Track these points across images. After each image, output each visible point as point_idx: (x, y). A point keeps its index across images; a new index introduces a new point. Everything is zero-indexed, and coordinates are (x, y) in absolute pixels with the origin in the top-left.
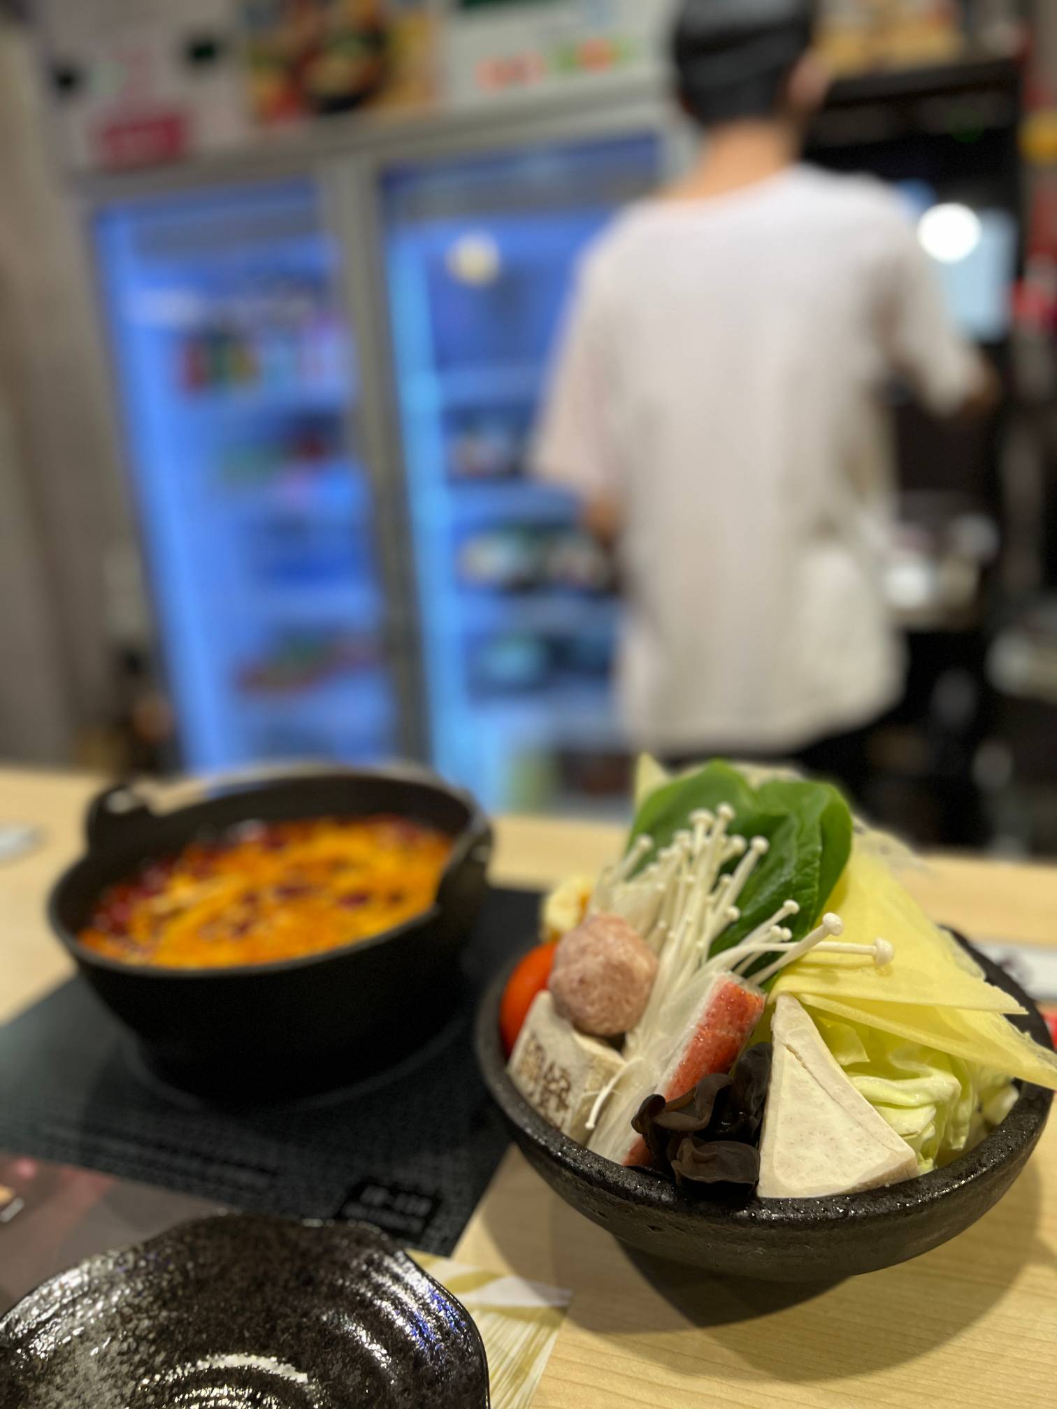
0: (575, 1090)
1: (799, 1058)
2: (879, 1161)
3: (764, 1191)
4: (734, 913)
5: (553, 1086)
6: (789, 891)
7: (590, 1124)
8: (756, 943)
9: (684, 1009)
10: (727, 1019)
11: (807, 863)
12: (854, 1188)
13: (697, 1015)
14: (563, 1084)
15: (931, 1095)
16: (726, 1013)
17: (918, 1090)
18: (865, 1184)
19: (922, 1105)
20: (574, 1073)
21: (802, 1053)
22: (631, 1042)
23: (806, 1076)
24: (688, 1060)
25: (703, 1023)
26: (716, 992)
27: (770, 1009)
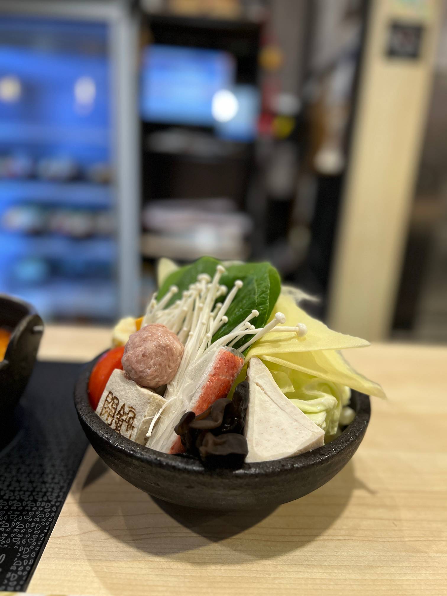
0: (138, 417)
1: (263, 389)
2: (307, 438)
3: (250, 459)
4: (226, 319)
5: (124, 418)
6: (254, 306)
7: (149, 434)
8: (239, 331)
9: (200, 368)
10: (226, 370)
11: (263, 292)
12: (295, 453)
13: (209, 369)
14: (131, 415)
15: (325, 406)
16: (226, 367)
17: (319, 404)
18: (300, 451)
19: (321, 411)
20: (138, 408)
21: (264, 386)
22: (170, 389)
23: (267, 398)
24: (205, 393)
25: (212, 373)
26: (219, 357)
27: (248, 365)
